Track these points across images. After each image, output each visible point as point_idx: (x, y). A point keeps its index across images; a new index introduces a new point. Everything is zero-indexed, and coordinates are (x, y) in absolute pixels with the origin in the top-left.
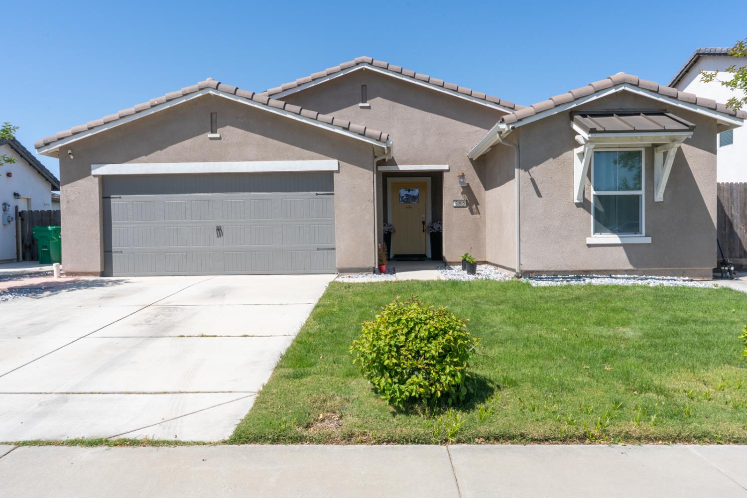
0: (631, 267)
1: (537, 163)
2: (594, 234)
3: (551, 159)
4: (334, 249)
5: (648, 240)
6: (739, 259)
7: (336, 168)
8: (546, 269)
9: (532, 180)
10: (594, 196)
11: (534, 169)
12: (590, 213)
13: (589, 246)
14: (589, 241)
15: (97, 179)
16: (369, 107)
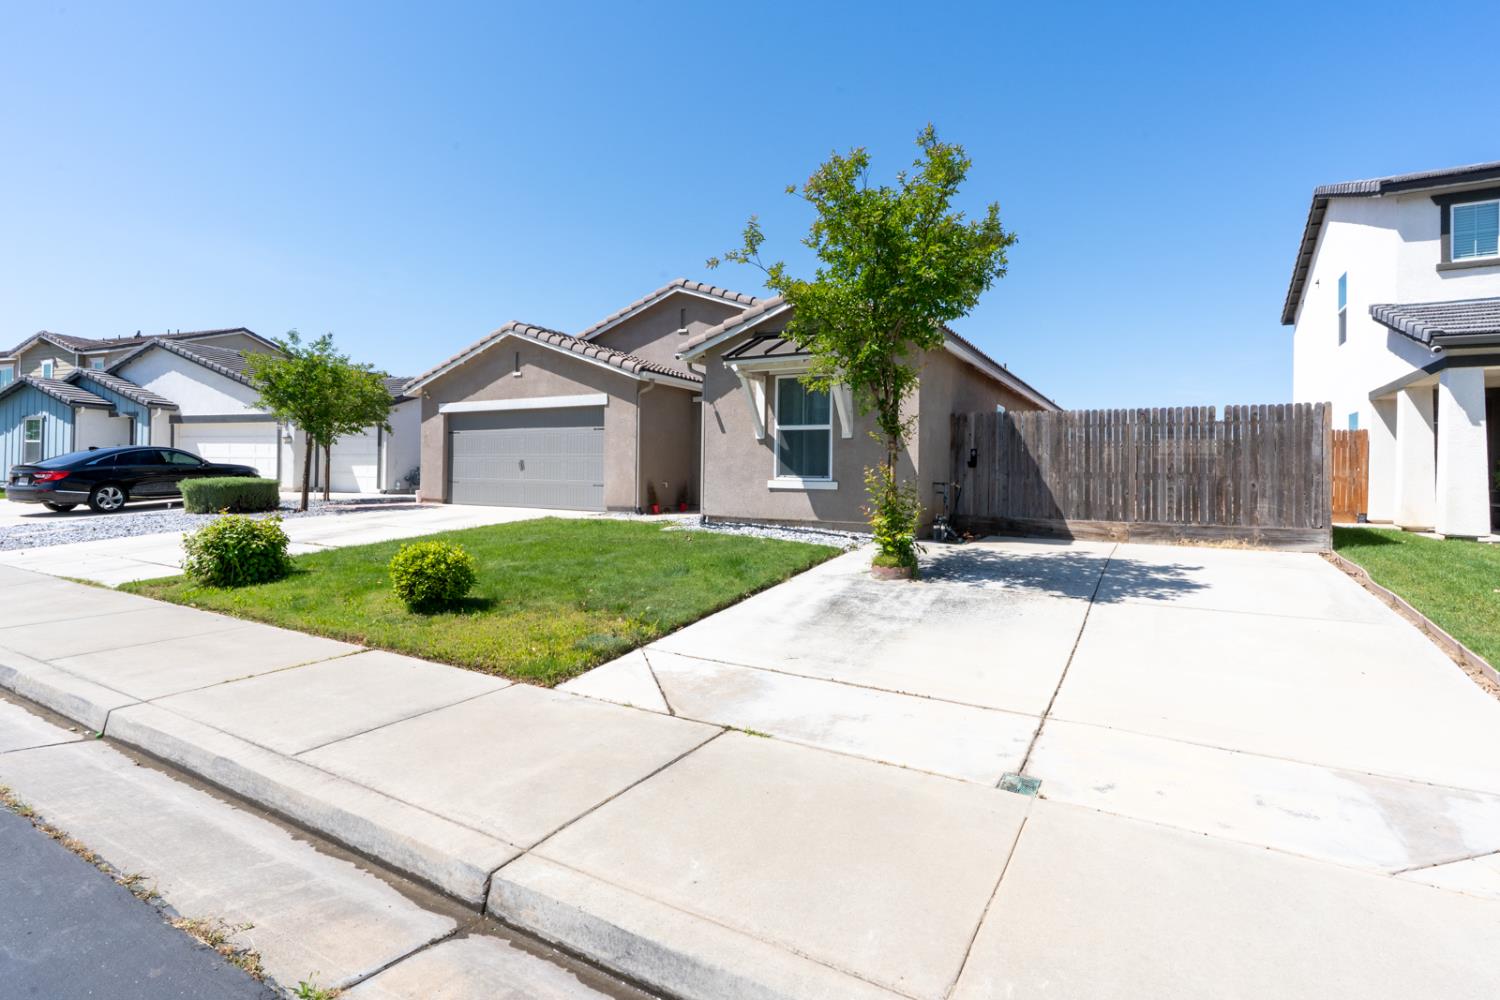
0: (815, 518)
1: (721, 396)
2: (778, 476)
3: (735, 389)
4: (602, 486)
5: (834, 486)
6: (1048, 520)
7: (605, 403)
8: (728, 515)
9: (717, 414)
10: (778, 431)
11: (719, 400)
12: (773, 451)
13: (772, 490)
14: (771, 484)
15: (442, 417)
16: (687, 333)
